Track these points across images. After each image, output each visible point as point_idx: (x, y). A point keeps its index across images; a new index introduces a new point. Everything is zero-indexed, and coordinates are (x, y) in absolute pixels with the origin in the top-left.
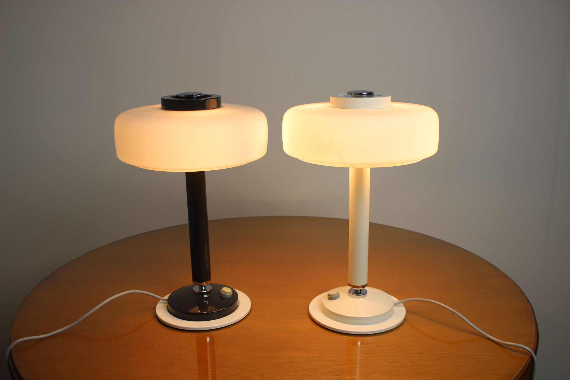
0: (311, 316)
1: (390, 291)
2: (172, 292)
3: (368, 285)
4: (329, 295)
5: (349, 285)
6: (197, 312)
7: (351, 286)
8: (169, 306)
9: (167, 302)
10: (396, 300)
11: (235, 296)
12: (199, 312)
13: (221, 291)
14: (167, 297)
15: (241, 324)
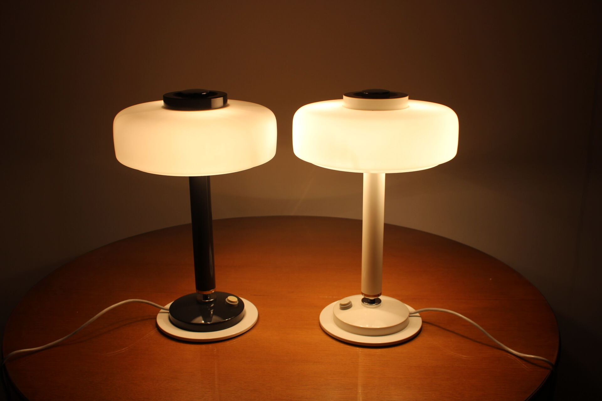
0: (322, 326)
1: (405, 300)
2: (175, 300)
3: (382, 294)
4: (341, 305)
5: (362, 294)
6: (200, 322)
7: (364, 295)
8: (170, 316)
9: (168, 311)
10: (411, 309)
11: (241, 306)
12: (203, 322)
13: (226, 299)
14: (168, 306)
15: (248, 334)
